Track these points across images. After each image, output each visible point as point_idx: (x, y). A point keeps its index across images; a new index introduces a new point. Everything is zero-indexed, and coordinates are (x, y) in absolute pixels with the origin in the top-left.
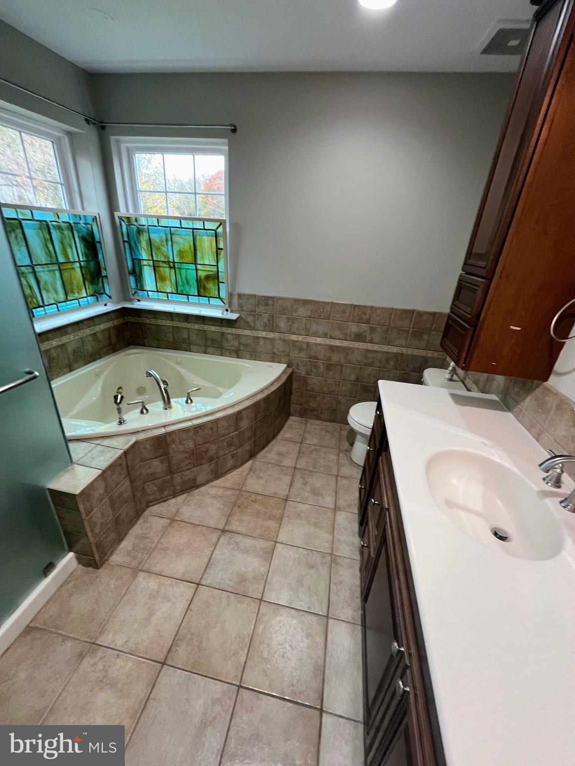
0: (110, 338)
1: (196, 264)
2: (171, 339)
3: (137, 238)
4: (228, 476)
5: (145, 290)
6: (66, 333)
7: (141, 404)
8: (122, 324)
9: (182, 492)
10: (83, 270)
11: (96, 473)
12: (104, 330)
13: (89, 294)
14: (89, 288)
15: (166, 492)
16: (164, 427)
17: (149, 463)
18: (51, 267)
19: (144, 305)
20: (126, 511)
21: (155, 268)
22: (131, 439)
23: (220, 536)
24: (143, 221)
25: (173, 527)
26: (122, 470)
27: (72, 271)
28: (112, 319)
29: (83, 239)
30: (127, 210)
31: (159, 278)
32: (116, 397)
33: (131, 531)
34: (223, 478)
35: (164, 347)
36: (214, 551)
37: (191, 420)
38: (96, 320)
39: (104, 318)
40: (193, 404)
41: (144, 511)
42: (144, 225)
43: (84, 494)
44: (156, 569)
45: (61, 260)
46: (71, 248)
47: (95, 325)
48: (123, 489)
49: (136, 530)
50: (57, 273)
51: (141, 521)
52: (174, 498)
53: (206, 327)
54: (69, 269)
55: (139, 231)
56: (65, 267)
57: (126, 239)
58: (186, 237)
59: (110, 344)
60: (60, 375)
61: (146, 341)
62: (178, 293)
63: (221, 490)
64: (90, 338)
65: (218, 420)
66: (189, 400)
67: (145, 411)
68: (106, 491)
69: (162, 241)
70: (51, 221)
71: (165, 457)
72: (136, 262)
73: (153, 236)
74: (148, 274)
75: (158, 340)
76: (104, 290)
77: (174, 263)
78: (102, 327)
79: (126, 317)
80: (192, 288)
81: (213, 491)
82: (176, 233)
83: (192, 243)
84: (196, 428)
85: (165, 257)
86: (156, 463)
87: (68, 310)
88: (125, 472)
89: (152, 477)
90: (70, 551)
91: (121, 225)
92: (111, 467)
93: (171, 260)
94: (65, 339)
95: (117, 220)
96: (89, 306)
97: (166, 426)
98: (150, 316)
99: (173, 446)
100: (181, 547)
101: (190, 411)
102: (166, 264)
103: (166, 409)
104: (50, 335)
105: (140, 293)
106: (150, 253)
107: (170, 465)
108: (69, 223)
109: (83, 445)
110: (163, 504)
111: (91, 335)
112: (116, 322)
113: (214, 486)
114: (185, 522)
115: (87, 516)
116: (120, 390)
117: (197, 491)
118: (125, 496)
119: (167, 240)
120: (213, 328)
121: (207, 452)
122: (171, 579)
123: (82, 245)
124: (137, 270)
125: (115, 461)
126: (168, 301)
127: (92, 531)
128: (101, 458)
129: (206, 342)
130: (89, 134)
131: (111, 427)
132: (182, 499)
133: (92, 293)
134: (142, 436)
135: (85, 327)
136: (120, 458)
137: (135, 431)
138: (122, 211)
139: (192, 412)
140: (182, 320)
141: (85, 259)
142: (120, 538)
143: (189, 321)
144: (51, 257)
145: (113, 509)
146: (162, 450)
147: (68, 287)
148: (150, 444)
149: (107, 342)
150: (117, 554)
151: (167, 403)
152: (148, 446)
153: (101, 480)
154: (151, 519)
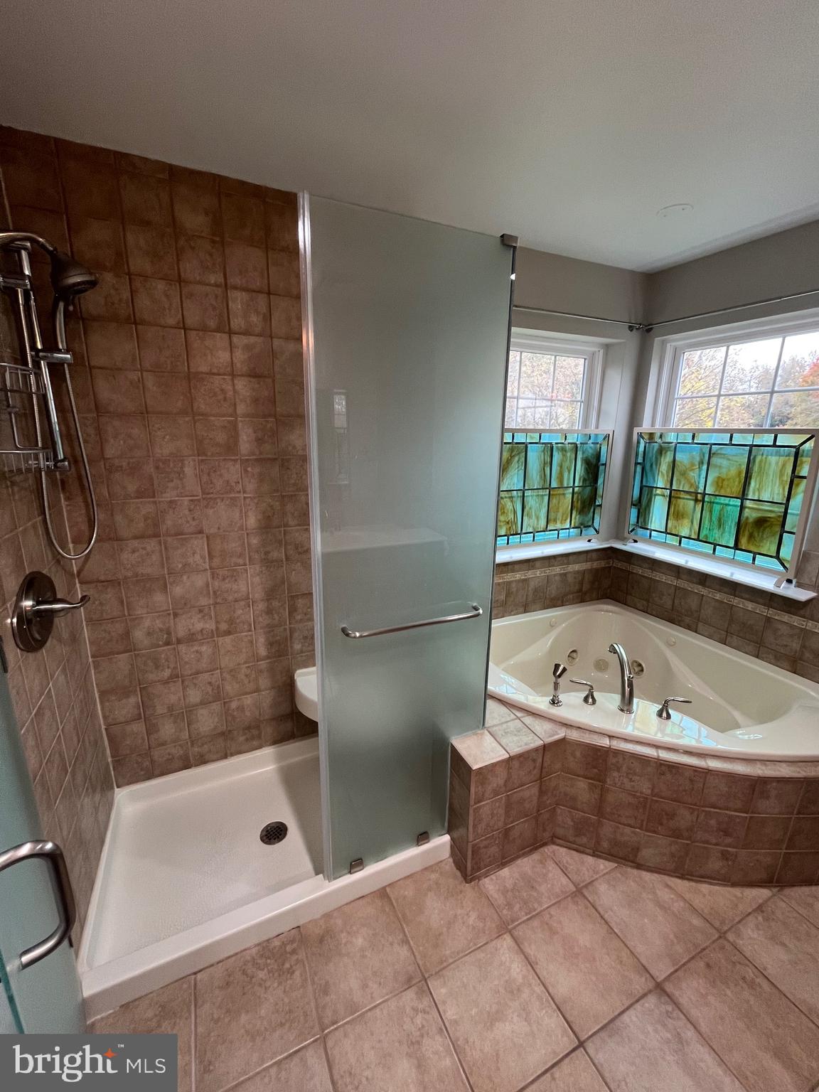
0: (581, 583)
1: (743, 496)
2: (669, 604)
3: (656, 458)
4: (705, 888)
5: (648, 529)
6: (533, 567)
7: (589, 688)
8: (603, 569)
9: (610, 856)
10: (575, 496)
11: (502, 755)
12: (578, 572)
13: (572, 526)
14: (575, 518)
15: (585, 840)
16: (611, 737)
17: (573, 779)
18: (541, 492)
19: (641, 548)
20: (522, 828)
21: (671, 499)
22: (559, 732)
23: (650, 991)
24: (671, 438)
25: (576, 903)
26: (535, 768)
27: (561, 497)
28: (591, 560)
29: (587, 462)
30: (653, 424)
31: (674, 512)
32: (557, 666)
33: (519, 862)
34: (693, 884)
35: (654, 613)
36: (628, 1008)
37: (657, 747)
38: (571, 558)
39: (583, 556)
40: (669, 722)
41: (545, 844)
42: (672, 443)
43: (481, 773)
44: (531, 950)
45: (554, 485)
46: (569, 472)
47: (568, 564)
48: (527, 794)
49: (526, 865)
50: (546, 498)
51: (536, 856)
52: (593, 856)
53: (735, 601)
54: (559, 494)
55: (661, 451)
56: (555, 493)
57: (640, 460)
58: (735, 458)
59: (580, 590)
60: (513, 613)
61: (629, 597)
62: (698, 539)
63: (682, 904)
64: (557, 578)
65: (708, 771)
66: (664, 713)
67: (590, 700)
68: (505, 785)
69: (693, 465)
70: (556, 443)
71: (598, 783)
72: (646, 491)
73: (679, 457)
74: (659, 507)
75: (648, 601)
76: (593, 522)
77: (704, 494)
78: (577, 567)
79: (611, 560)
80: (726, 534)
81: (665, 895)
82: (719, 452)
83: (744, 467)
84: (661, 764)
85: (691, 485)
86: (582, 784)
87: (543, 541)
88: (536, 771)
89: (571, 803)
90: (448, 833)
91: (638, 442)
92: (522, 757)
93: (701, 490)
94: (530, 574)
95: (635, 437)
96: (569, 539)
97: (613, 737)
98: (647, 565)
99: (615, 774)
100: (576, 950)
101: (662, 731)
102: (691, 495)
103: (622, 710)
104: (517, 567)
105: (640, 531)
106: (669, 479)
107: (602, 799)
108: (575, 444)
109: (503, 710)
110: (574, 853)
111: (561, 574)
112: (596, 565)
113: (668, 886)
114: (596, 910)
115: (475, 804)
116: (574, 655)
117: (635, 872)
118: (527, 805)
119: (701, 463)
120: (750, 606)
121: (672, 816)
122: (543, 988)
123: (583, 467)
124: (644, 501)
125: (528, 752)
126: (679, 548)
127: (475, 826)
128: (515, 739)
129: (729, 624)
130: (628, 342)
131: (540, 702)
132: (606, 868)
133: (577, 525)
134: (574, 735)
135: (556, 564)
136: (536, 750)
137: (569, 723)
138: (646, 426)
139: (664, 734)
140: (695, 580)
141: (581, 484)
142: (504, 861)
143: (707, 584)
144: (545, 481)
145: (507, 813)
146: (596, 770)
147: (552, 516)
148: (581, 753)
149: (577, 587)
150: (492, 879)
151: (627, 704)
152: (578, 754)
153: (506, 766)
154: (551, 866)
